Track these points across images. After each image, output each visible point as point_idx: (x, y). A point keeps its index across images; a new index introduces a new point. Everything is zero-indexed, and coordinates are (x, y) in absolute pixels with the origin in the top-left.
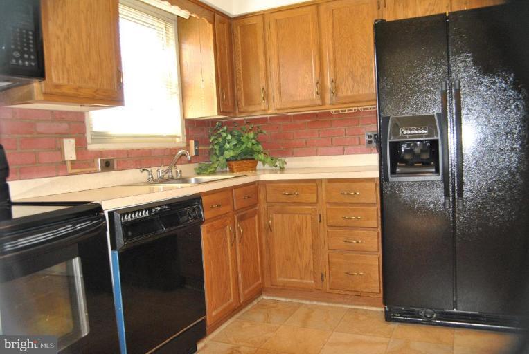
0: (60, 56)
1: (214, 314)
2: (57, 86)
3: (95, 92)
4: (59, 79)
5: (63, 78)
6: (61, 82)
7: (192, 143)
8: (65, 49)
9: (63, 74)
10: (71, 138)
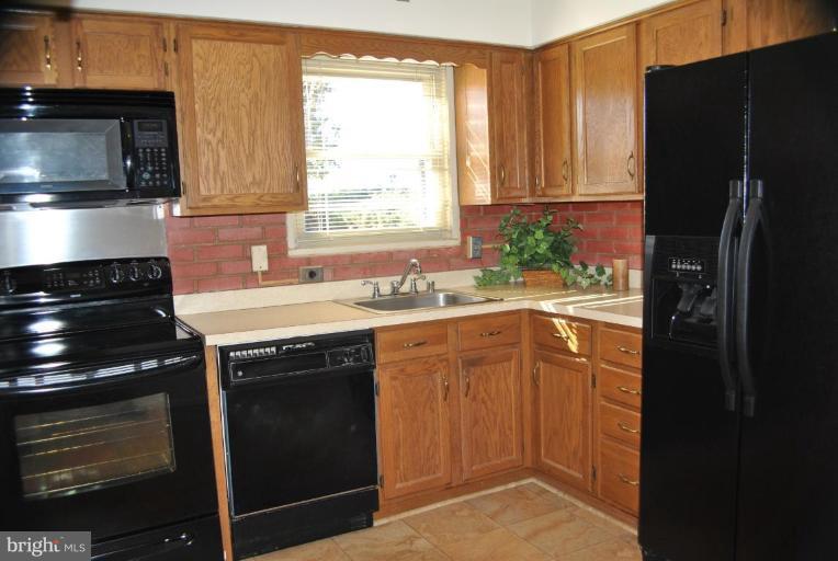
0: (211, 163)
1: (399, 485)
2: (206, 199)
3: (259, 199)
4: (209, 190)
5: (215, 189)
6: (213, 193)
7: (470, 240)
8: (218, 156)
9: (215, 183)
10: (261, 244)
